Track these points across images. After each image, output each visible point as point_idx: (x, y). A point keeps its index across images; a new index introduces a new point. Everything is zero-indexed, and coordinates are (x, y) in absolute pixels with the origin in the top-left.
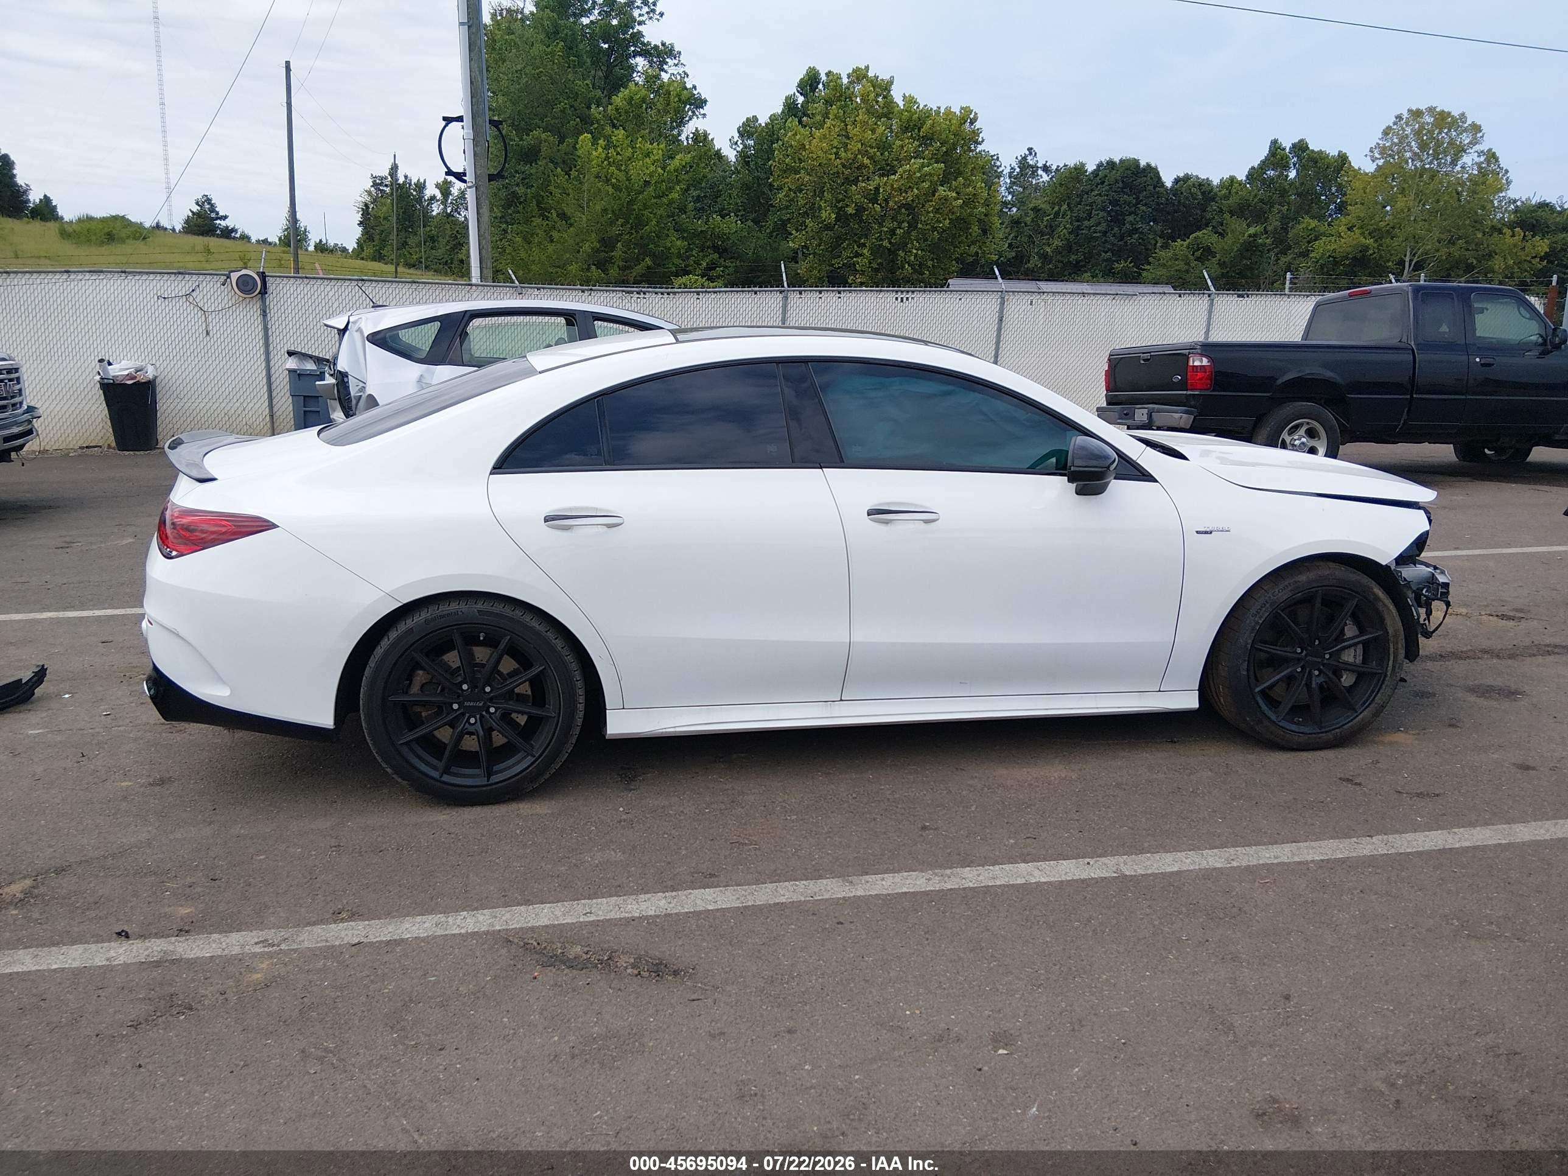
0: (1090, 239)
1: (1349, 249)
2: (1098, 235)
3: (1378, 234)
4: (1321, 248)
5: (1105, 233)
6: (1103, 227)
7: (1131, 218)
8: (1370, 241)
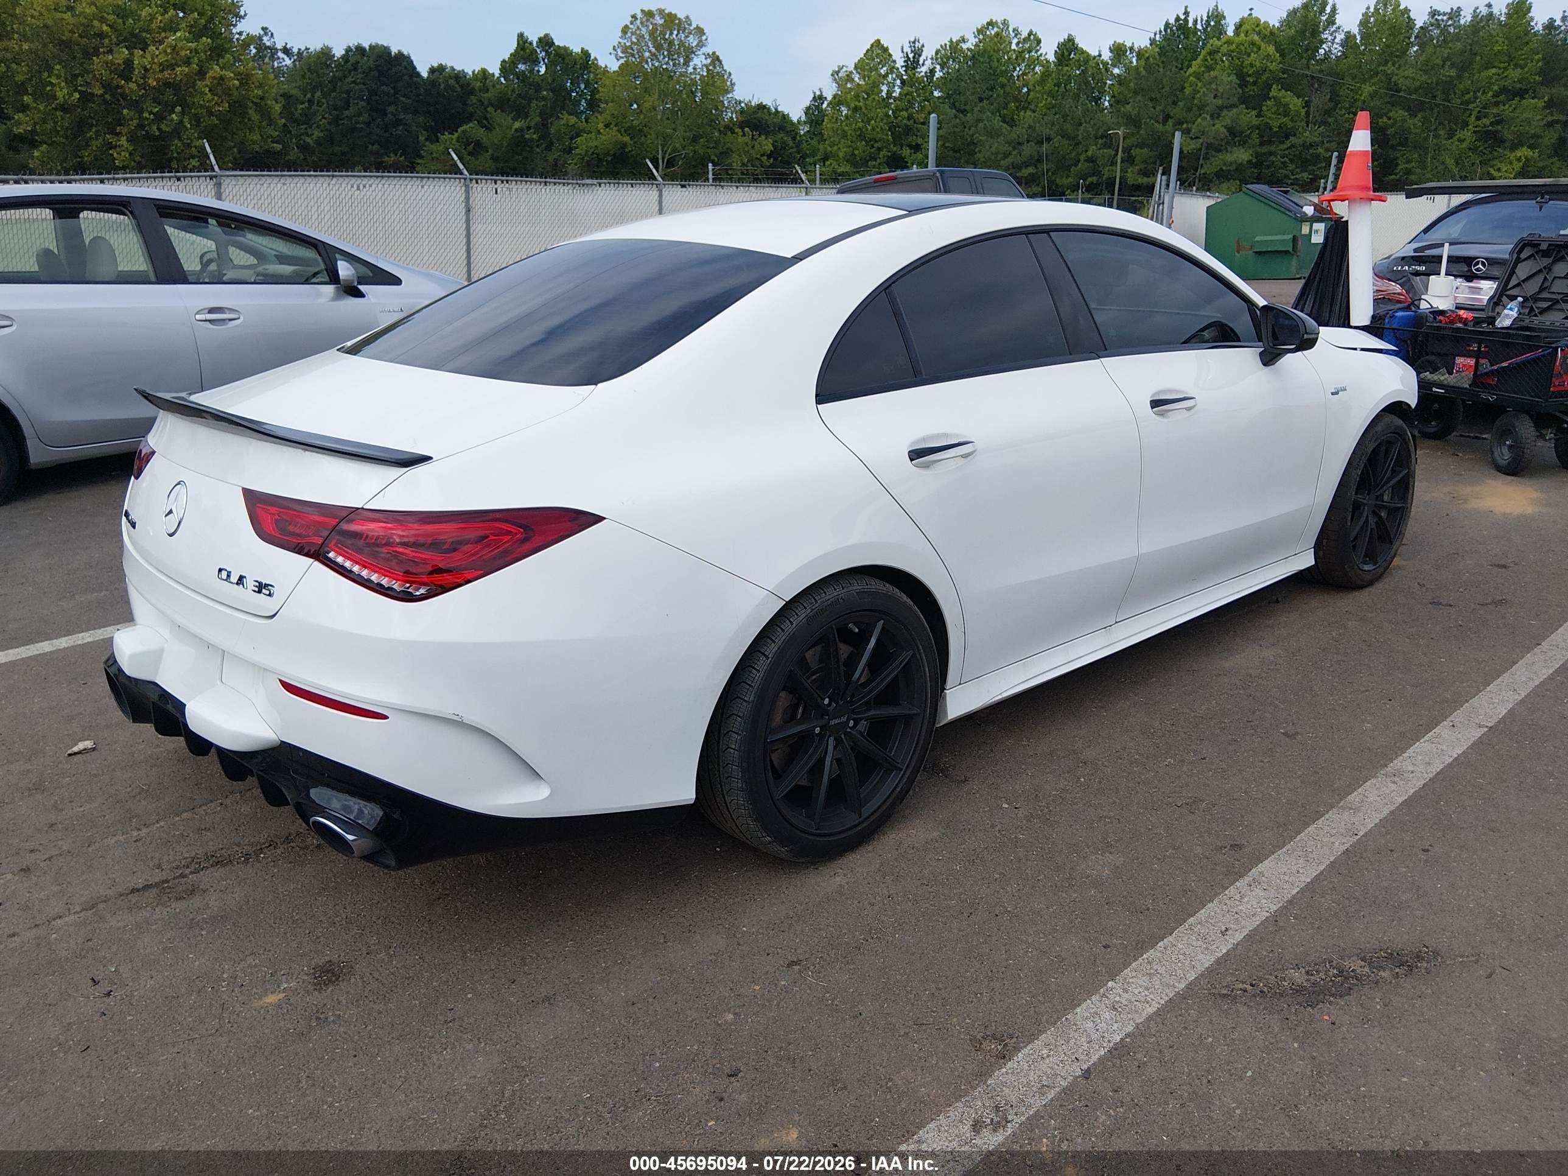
0: (353, 130)
1: (610, 147)
2: (362, 126)
3: (635, 133)
4: (584, 144)
5: (368, 124)
6: (365, 117)
7: (392, 109)
8: (626, 139)
